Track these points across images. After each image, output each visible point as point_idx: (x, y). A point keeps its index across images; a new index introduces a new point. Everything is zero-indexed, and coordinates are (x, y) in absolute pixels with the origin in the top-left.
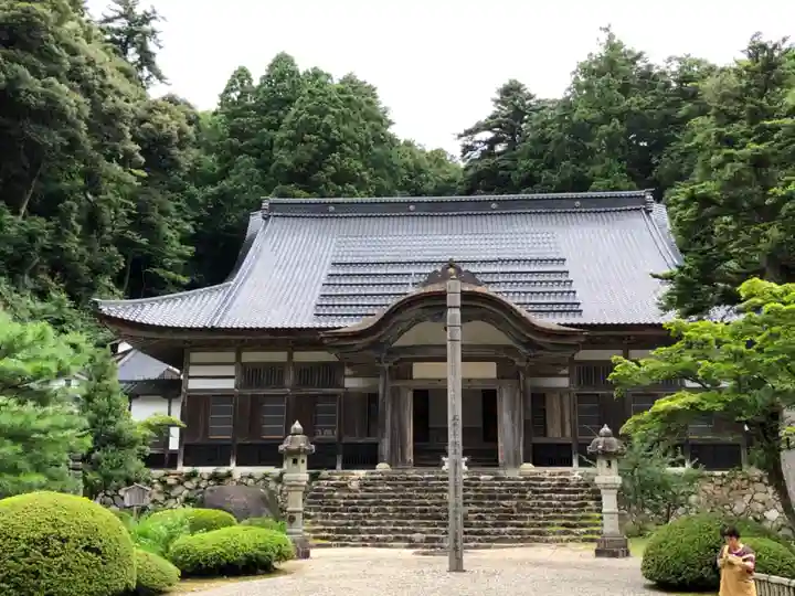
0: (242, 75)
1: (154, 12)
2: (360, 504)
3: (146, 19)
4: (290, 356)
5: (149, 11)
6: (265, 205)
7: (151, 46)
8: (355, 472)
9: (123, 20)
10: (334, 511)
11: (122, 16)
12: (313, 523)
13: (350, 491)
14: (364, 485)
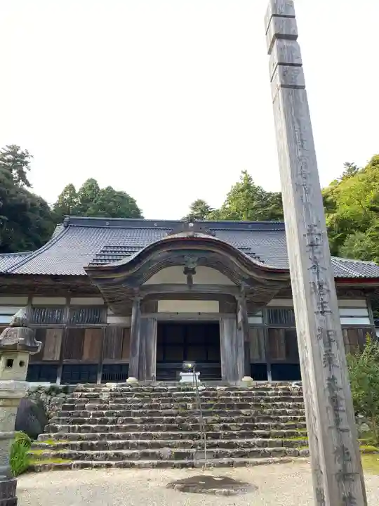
0: (71, 187)
1: (27, 153)
2: (108, 415)
3: (22, 156)
4: (68, 301)
5: (25, 152)
6: (67, 219)
7: (25, 169)
8: (108, 384)
9: (10, 156)
10: (83, 422)
11: (10, 153)
12: (59, 438)
13: (101, 401)
14: (114, 395)
